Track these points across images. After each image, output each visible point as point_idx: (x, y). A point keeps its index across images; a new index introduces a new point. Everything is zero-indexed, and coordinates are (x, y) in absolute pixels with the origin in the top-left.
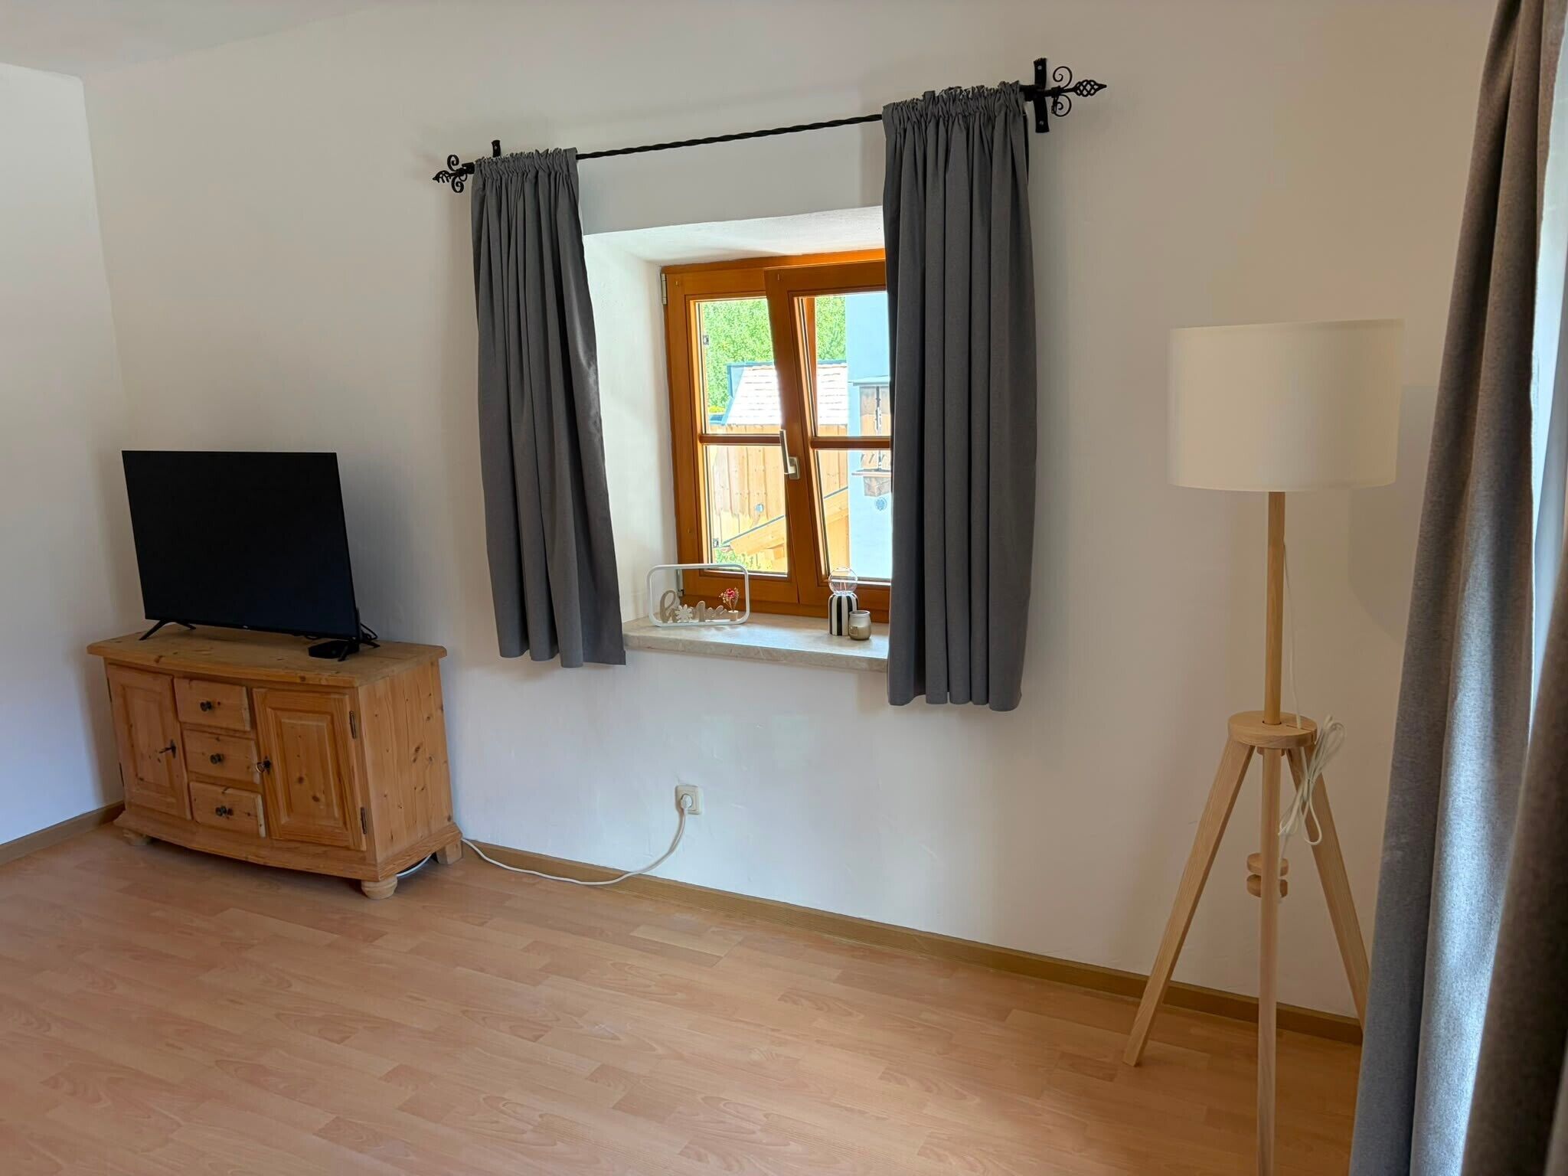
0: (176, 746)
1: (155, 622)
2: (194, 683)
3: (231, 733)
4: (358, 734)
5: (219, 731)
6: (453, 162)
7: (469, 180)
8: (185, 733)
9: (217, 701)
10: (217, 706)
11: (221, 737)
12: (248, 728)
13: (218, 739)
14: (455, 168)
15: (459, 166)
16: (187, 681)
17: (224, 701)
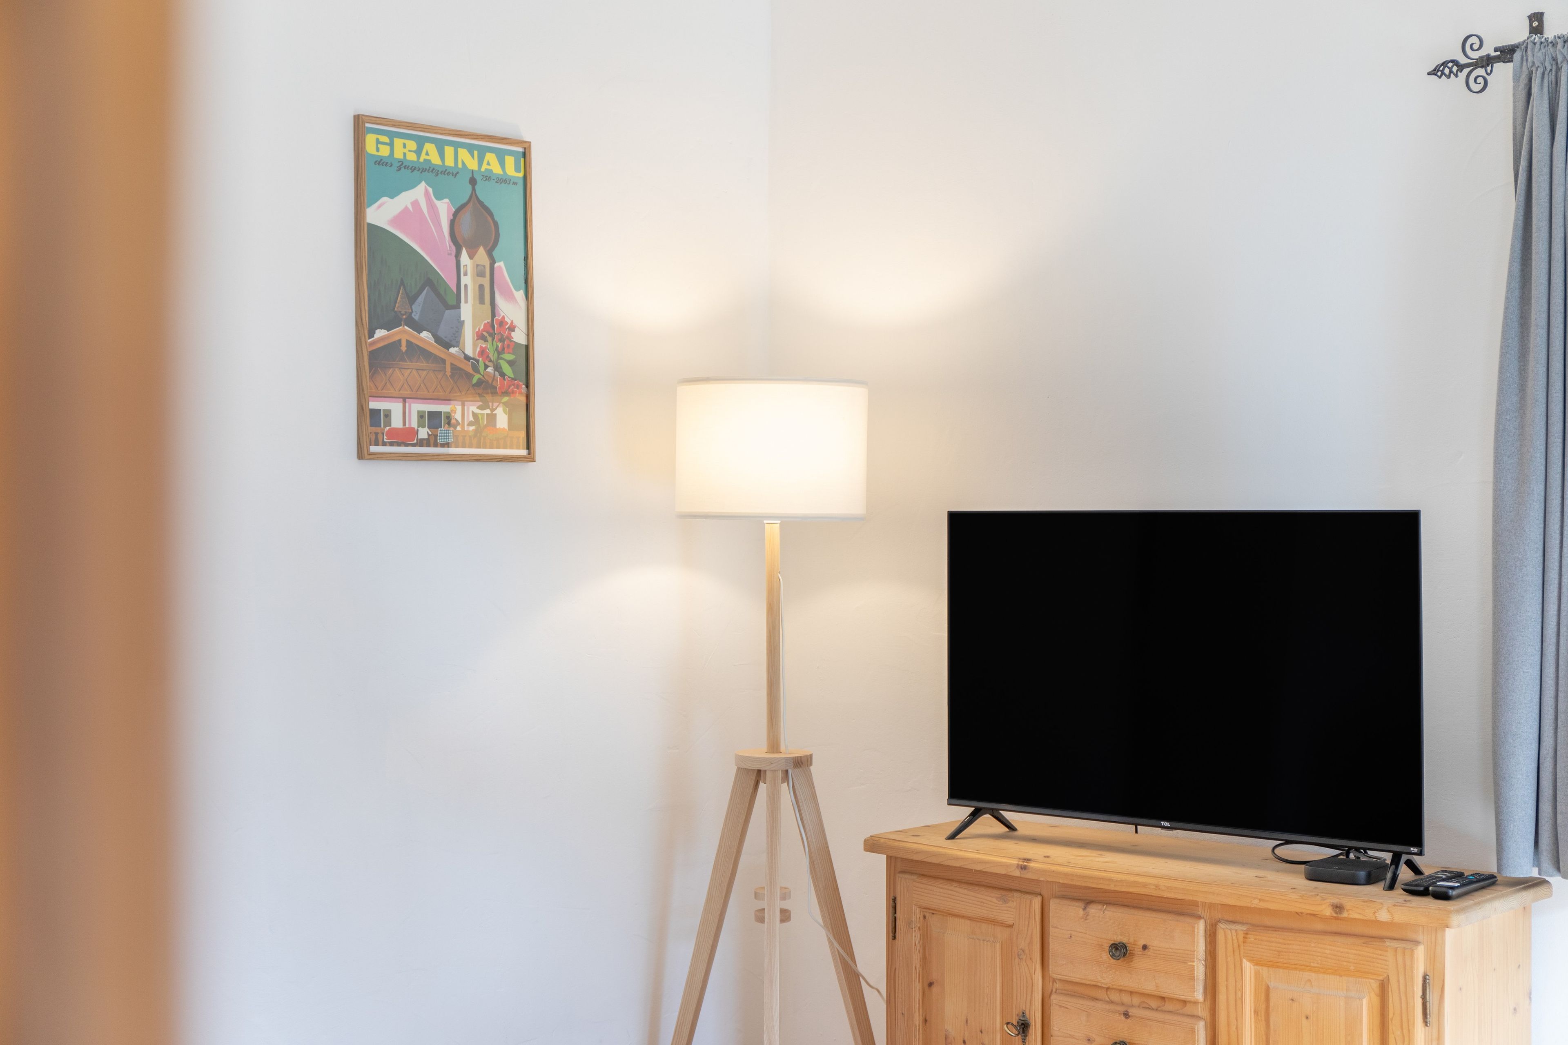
0: (1032, 1024)
1: (963, 812)
2: (1094, 910)
3: (1154, 1004)
4: (1432, 1019)
5: (1126, 999)
6: (1471, 46)
7: (1503, 73)
8: (1055, 999)
9: (1141, 943)
10: (1138, 950)
11: (1131, 1012)
12: (1199, 996)
13: (1126, 1015)
14: (1475, 55)
15: (1482, 53)
16: (1082, 905)
17: (1155, 943)
